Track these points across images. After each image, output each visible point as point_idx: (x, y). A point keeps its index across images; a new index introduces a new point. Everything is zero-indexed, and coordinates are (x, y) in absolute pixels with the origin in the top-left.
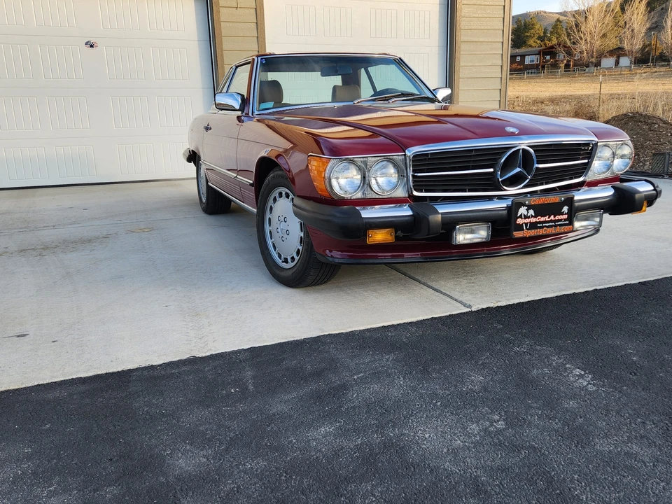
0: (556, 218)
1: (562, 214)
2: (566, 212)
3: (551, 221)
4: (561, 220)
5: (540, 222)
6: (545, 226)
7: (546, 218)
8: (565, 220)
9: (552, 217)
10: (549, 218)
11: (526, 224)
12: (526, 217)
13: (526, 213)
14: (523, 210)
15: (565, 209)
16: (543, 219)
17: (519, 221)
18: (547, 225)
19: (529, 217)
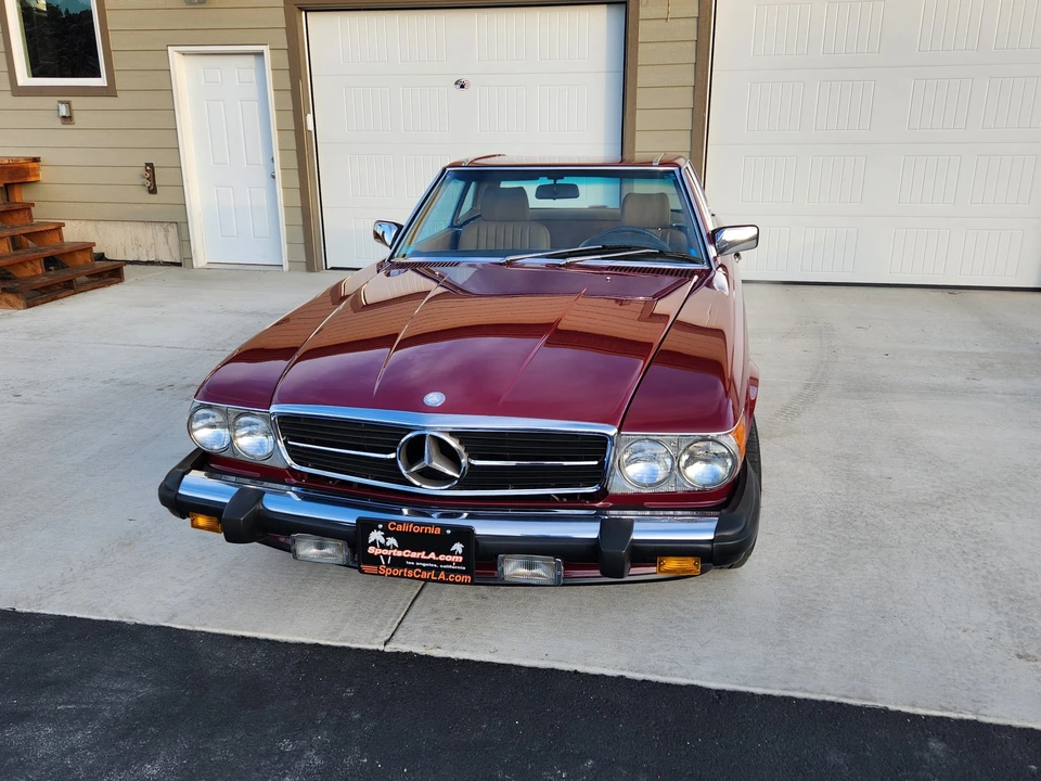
0: (442, 558)
1: (453, 553)
2: (460, 552)
3: (431, 561)
4: (450, 563)
5: (410, 559)
6: (420, 567)
7: (423, 555)
8: (458, 564)
9: (432, 555)
10: (427, 555)
11: (386, 557)
12: (383, 547)
13: (383, 541)
14: (376, 536)
15: (458, 547)
16: (414, 555)
17: (371, 550)
18: (424, 565)
19: (388, 548)
